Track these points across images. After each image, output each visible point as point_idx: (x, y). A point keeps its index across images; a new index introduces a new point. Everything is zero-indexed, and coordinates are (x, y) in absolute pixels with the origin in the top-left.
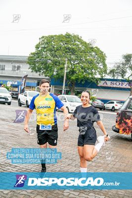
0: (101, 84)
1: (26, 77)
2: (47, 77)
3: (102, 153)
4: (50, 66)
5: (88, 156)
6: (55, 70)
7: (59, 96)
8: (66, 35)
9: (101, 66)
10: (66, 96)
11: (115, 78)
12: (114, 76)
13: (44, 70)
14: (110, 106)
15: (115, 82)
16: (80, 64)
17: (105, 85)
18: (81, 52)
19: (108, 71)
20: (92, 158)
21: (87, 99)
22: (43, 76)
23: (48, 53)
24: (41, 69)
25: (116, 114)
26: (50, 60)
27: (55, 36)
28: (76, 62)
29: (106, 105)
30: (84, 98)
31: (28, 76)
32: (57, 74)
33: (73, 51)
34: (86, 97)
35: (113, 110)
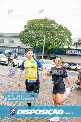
0: (68, 52)
1: (19, 47)
2: (32, 48)
3: (69, 99)
4: (34, 40)
5: (59, 101)
6: (37, 43)
7: (40, 60)
8: (45, 19)
9: (68, 40)
10: (44, 60)
11: (78, 48)
12: (76, 47)
13: (30, 43)
14: (74, 67)
15: (77, 51)
16: (54, 39)
17: (71, 53)
18: (55, 31)
19: (73, 44)
20: (62, 103)
21: (59, 62)
22: (29, 47)
23: (33, 32)
24: (28, 42)
25: (78, 72)
26: (34, 36)
27: (37, 20)
28: (51, 38)
29: (72, 67)
30: (57, 62)
31: (20, 47)
32: (39, 46)
33: (49, 30)
34: (59, 61)
35: (76, 70)
